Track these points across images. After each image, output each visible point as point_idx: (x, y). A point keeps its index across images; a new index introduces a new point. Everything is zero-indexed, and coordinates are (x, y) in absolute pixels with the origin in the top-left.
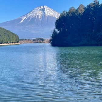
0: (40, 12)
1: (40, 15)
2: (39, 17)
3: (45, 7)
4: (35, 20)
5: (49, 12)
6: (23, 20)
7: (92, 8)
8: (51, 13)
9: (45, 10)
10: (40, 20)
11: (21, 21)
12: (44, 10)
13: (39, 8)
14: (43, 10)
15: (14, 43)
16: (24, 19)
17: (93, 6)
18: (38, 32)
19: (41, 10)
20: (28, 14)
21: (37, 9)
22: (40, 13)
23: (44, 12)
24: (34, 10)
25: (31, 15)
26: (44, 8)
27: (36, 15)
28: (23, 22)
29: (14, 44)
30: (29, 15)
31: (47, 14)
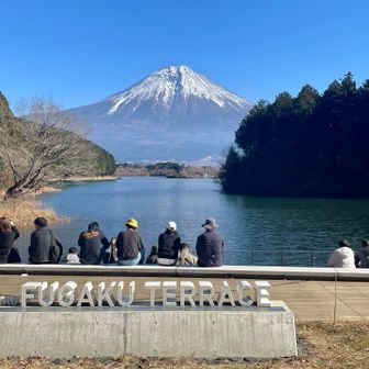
0: (169, 84)
1: (167, 93)
2: (165, 99)
3: (182, 69)
4: (153, 108)
5: (194, 85)
6: (116, 107)
7: (338, 97)
8: (200, 89)
9: (184, 77)
10: (168, 108)
11: (110, 108)
12: (179, 79)
13: (165, 71)
14: (177, 79)
15: (102, 175)
16: (118, 104)
17: (339, 93)
18: (160, 143)
19: (171, 79)
20: (133, 91)
21: (159, 76)
22: (168, 87)
23: (179, 86)
24: (150, 79)
25: (140, 91)
26: (180, 74)
27: (156, 92)
28: (116, 112)
29: (101, 178)
30: (135, 93)
31: (186, 90)
